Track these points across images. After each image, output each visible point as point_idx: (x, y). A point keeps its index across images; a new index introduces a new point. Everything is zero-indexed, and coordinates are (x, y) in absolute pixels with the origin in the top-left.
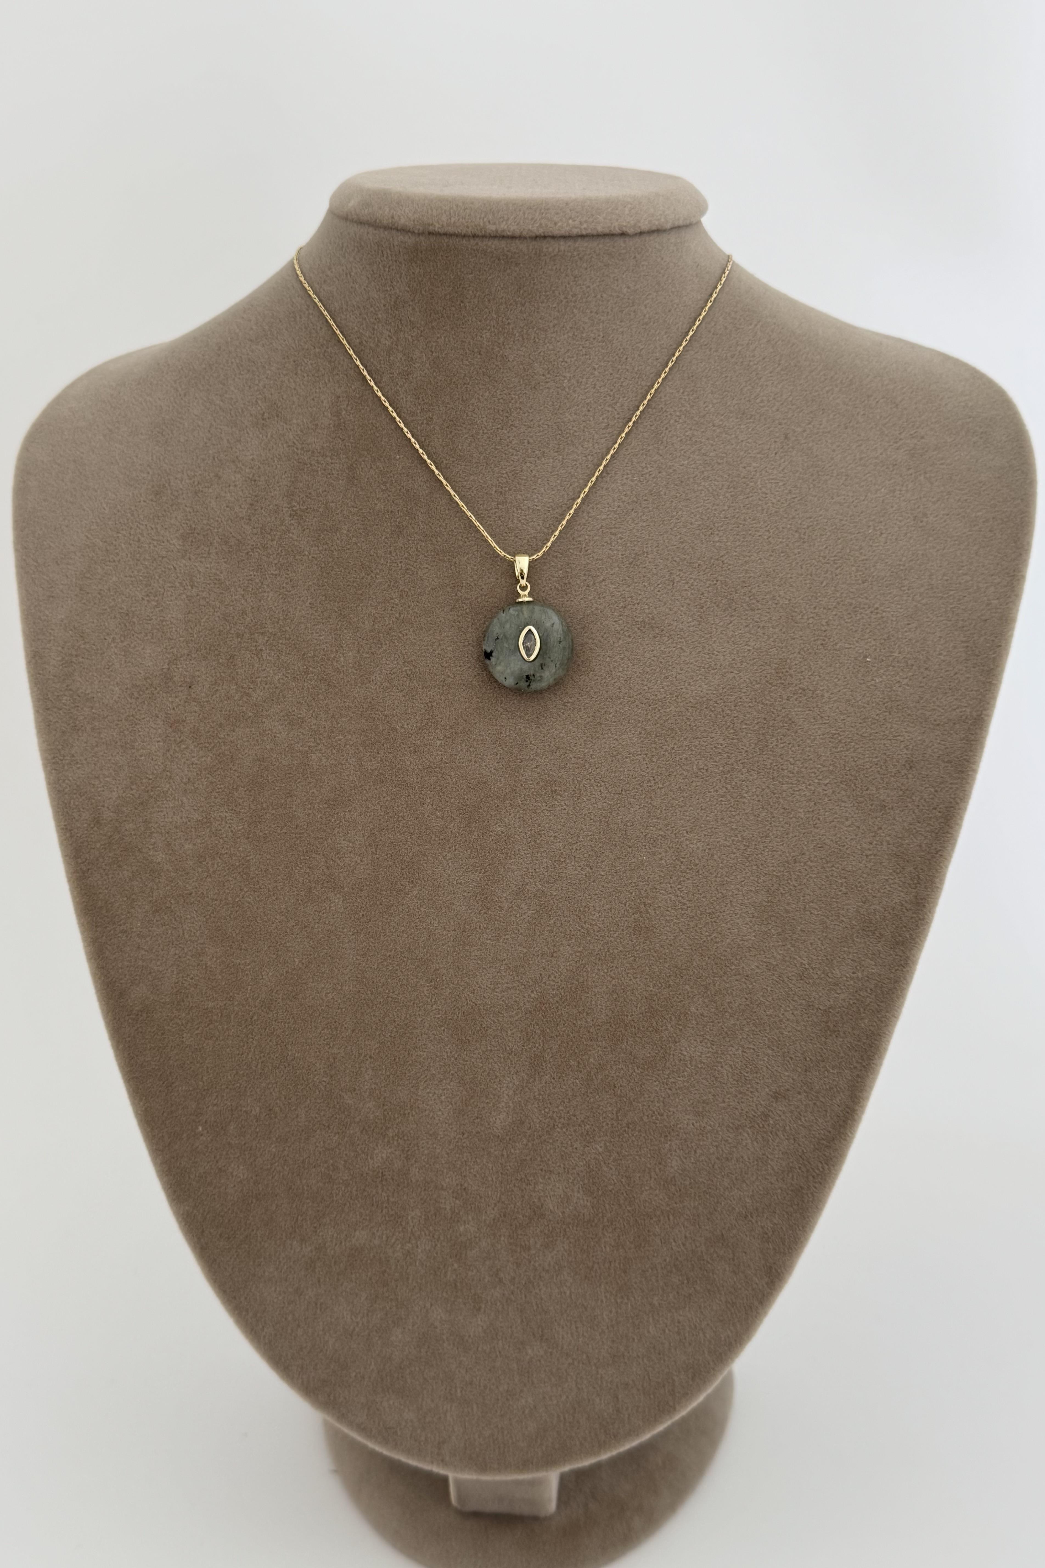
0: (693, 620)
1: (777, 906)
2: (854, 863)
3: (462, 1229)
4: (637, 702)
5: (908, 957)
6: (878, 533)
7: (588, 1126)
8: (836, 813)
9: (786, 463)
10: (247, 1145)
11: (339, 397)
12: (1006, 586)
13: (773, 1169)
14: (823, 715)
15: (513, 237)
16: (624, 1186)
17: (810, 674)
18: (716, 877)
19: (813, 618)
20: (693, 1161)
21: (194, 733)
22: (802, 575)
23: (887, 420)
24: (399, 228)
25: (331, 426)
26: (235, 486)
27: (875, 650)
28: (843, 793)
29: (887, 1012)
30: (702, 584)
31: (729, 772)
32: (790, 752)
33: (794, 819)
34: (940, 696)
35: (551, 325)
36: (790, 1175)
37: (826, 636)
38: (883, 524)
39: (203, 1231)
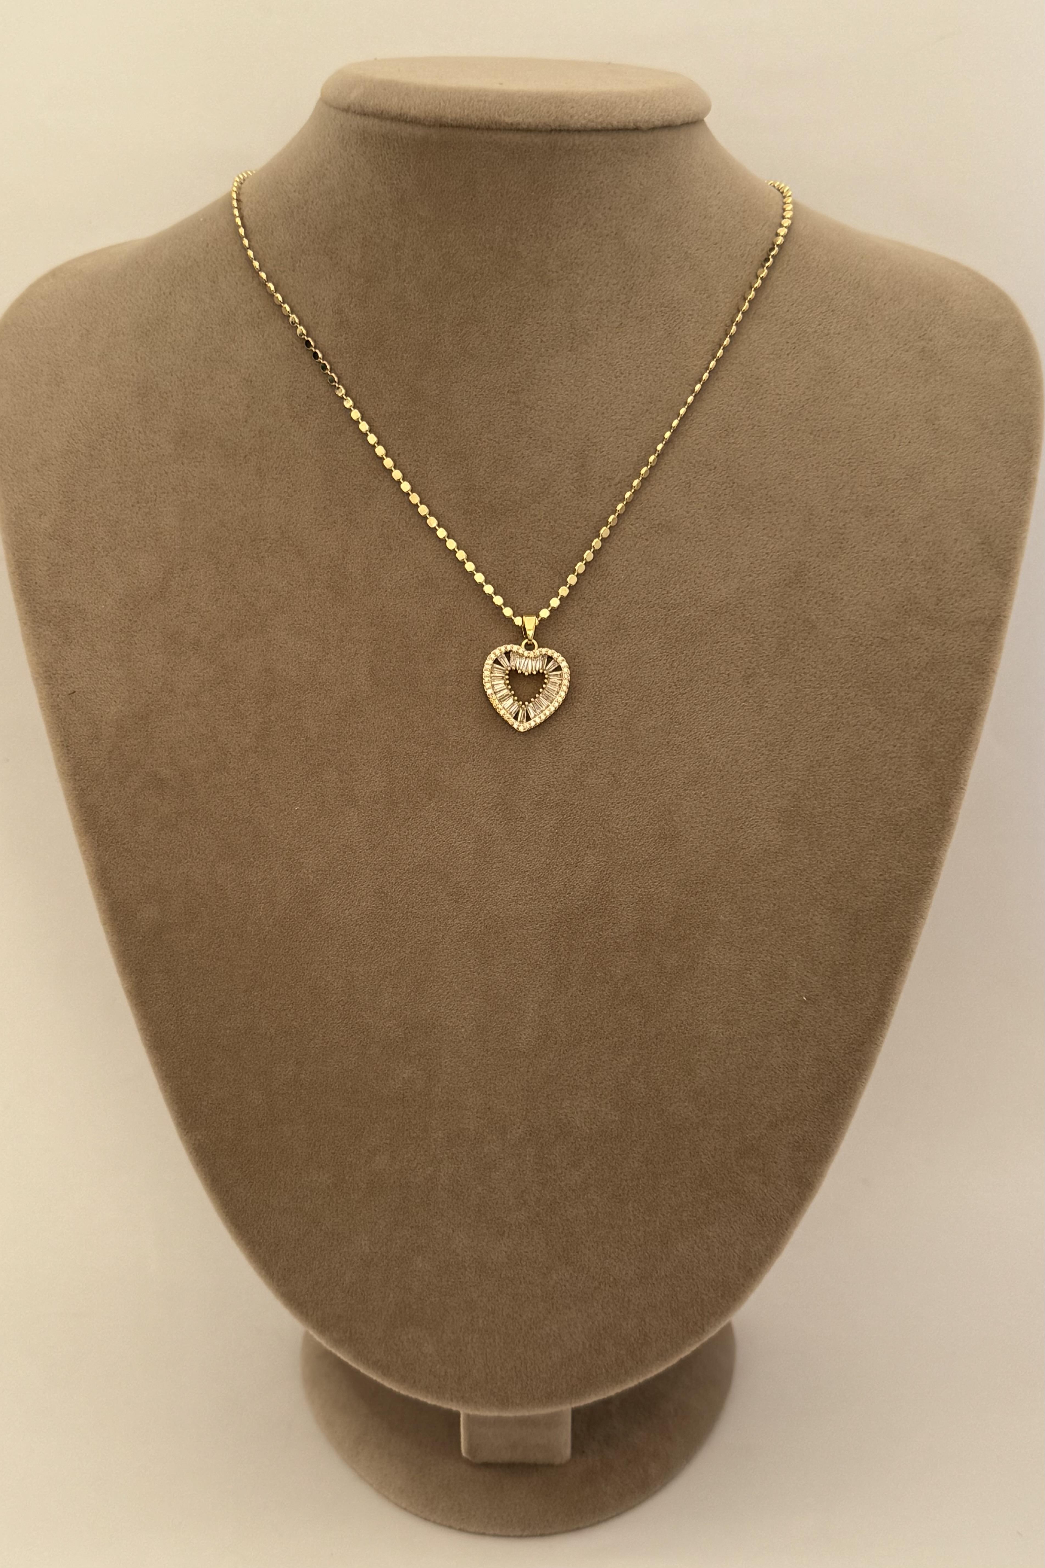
0: (711, 523)
1: (803, 810)
2: (879, 766)
3: (485, 1150)
4: (656, 607)
5: (935, 858)
6: (892, 435)
7: (616, 1039)
8: (858, 716)
9: (799, 364)
10: (262, 1069)
11: (341, 294)
12: (1018, 489)
13: (804, 1077)
14: (842, 618)
15: (528, 130)
16: (653, 1099)
17: (829, 576)
18: (740, 783)
19: (830, 520)
20: (722, 1071)
21: (194, 644)
22: (818, 477)
23: (896, 322)
24: (408, 120)
25: (334, 324)
26: (230, 387)
27: (893, 553)
28: (867, 696)
29: (915, 913)
30: (719, 486)
31: (750, 676)
32: (811, 656)
33: (818, 724)
34: (958, 598)
35: (565, 220)
36: (821, 1081)
37: (843, 539)
38: (897, 426)
39: (215, 1163)
